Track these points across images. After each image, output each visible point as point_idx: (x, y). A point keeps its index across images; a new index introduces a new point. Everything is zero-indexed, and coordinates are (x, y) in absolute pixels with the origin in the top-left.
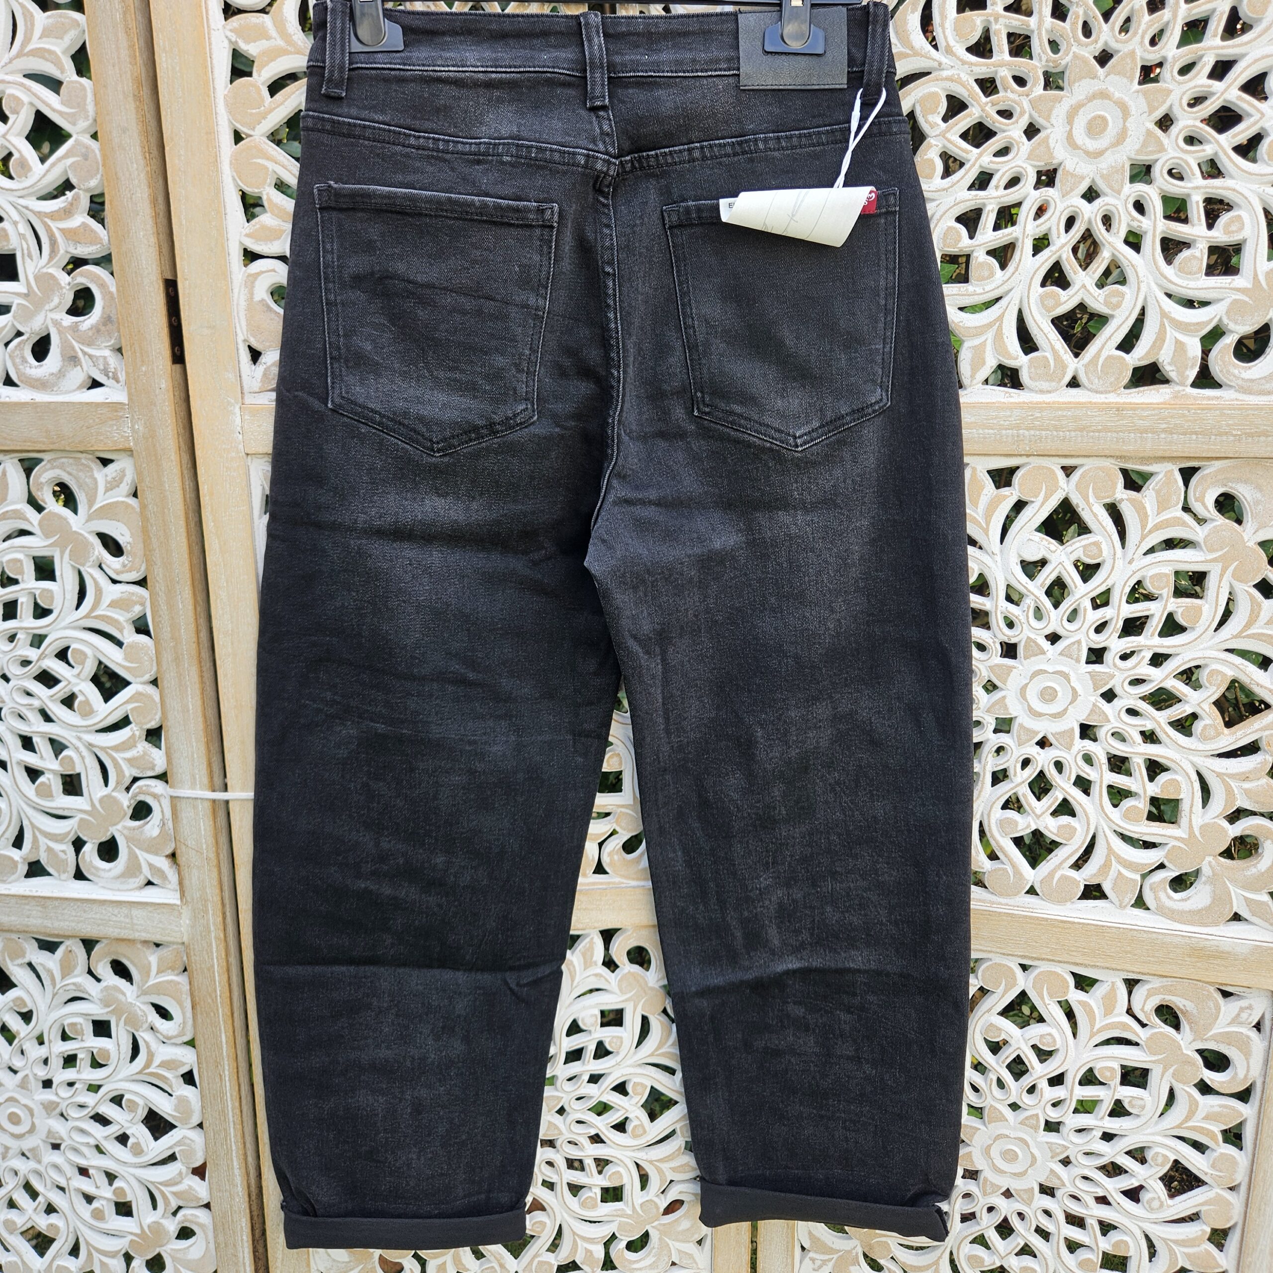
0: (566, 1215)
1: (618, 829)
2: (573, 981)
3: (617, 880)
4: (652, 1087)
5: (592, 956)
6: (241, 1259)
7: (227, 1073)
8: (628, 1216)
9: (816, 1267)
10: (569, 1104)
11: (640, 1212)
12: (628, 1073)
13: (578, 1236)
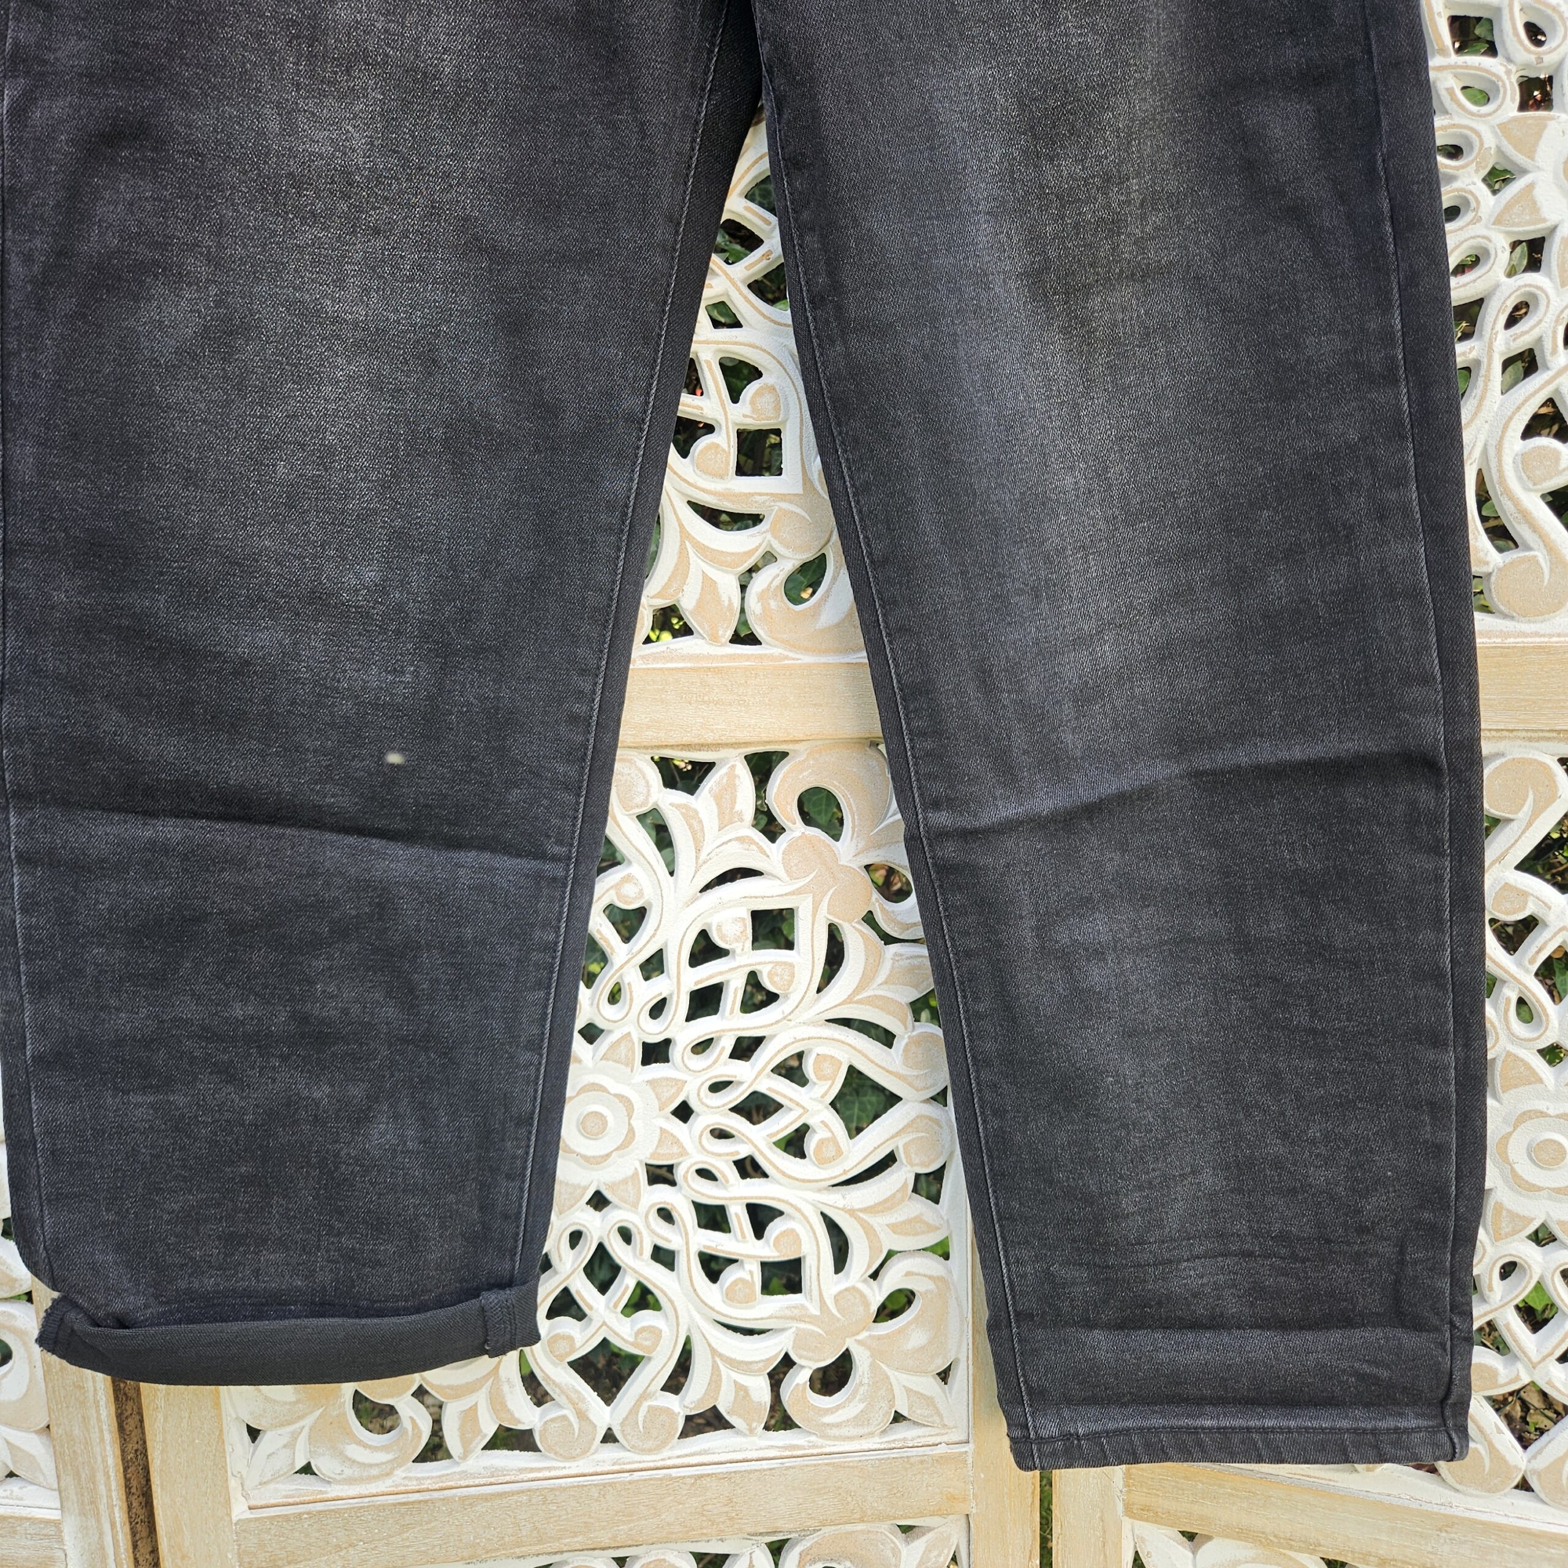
0: (698, 1318)
1: (778, 548)
2: (698, 851)
3: (776, 651)
4: (851, 1067)
5: (734, 801)
8: (812, 1319)
10: (698, 1095)
11: (835, 1311)
12: (806, 1036)
13: (721, 1356)
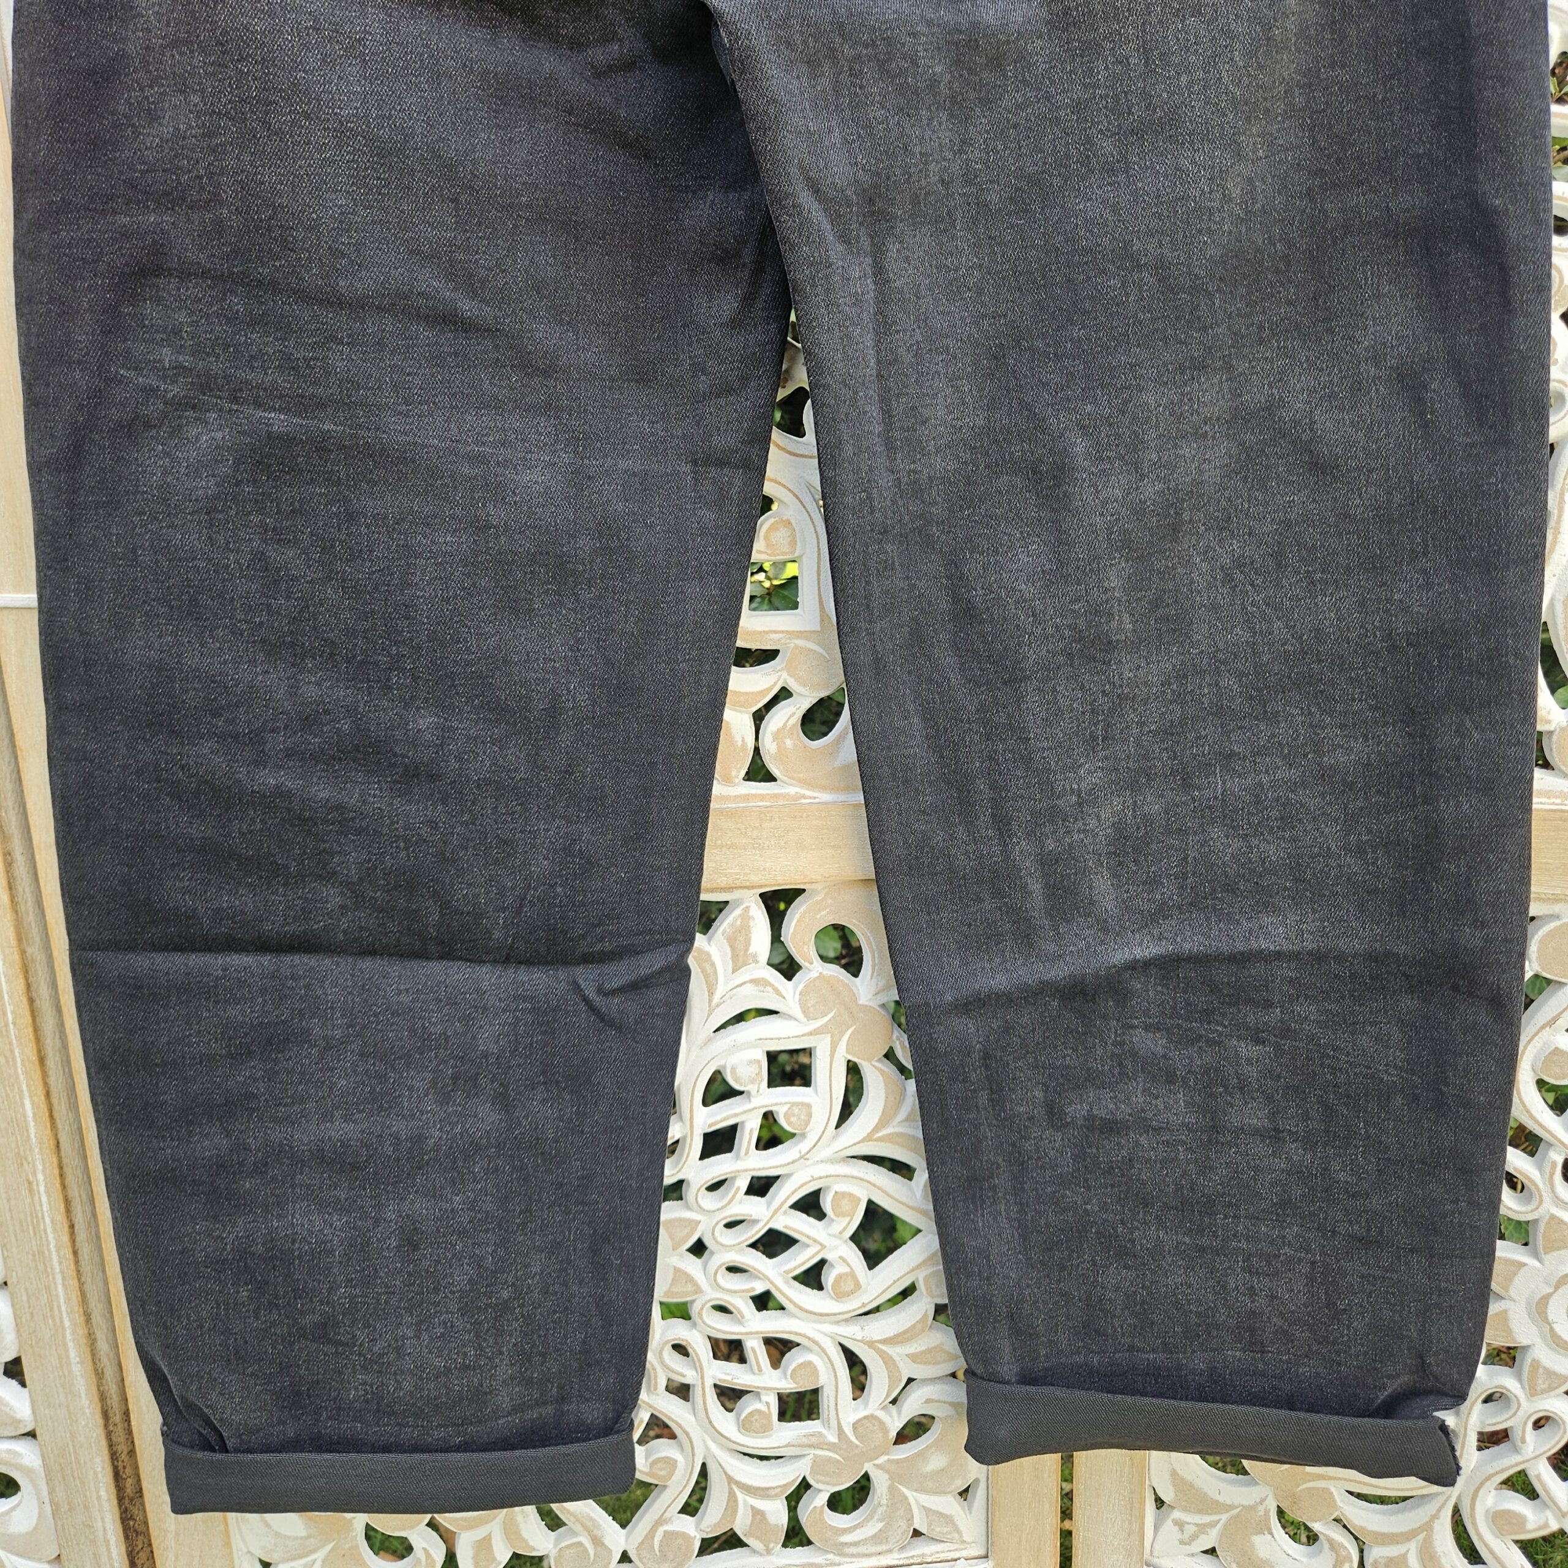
0: (713, 1446)
1: (793, 686)
2: (711, 994)
3: (793, 790)
4: (870, 1202)
5: (748, 943)
6: (100, 1534)
7: (41, 1177)
8: (831, 1447)
9: (1186, 1536)
10: (713, 1234)
11: (853, 1439)
12: (823, 1174)
13: (738, 1483)
